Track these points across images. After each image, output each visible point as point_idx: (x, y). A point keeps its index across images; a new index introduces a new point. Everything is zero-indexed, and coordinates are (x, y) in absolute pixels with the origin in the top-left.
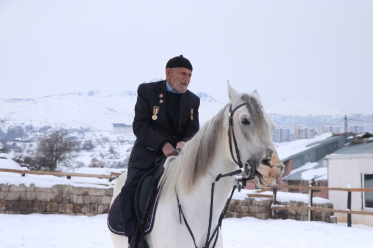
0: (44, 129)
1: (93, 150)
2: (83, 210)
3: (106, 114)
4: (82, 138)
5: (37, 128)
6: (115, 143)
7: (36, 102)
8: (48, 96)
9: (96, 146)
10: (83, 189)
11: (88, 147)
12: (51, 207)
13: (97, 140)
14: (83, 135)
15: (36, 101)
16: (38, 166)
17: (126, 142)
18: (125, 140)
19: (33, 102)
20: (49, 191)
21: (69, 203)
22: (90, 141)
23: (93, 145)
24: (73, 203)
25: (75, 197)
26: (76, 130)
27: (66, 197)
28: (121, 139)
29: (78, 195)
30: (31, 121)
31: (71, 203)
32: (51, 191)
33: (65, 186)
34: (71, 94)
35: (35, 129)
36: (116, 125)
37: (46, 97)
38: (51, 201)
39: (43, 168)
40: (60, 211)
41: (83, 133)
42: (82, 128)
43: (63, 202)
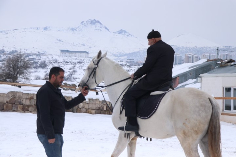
0: (12, 52)
1: (47, 68)
2: (30, 109)
3: (56, 43)
4: (39, 59)
5: (7, 51)
6: (61, 64)
7: (7, 34)
8: (15, 30)
9: (48, 65)
10: (30, 95)
11: (43, 66)
12: (7, 107)
13: (50, 61)
14: (39, 57)
15: (7, 32)
16: (4, 78)
17: (70, 63)
18: (69, 61)
19: (4, 33)
20: (6, 96)
21: (20, 104)
22: (45, 62)
23: (46, 64)
24: (22, 104)
25: (24, 100)
26: (35, 54)
27: (18, 100)
28: (66, 61)
29: (26, 99)
30: (3, 47)
31: (21, 105)
32: (7, 96)
33: (17, 92)
34: (31, 28)
35: (6, 53)
36: (62, 51)
37: (14, 30)
38: (7, 102)
39: (8, 80)
40: (13, 110)
41: (40, 56)
42: (39, 52)
43: (16, 104)
